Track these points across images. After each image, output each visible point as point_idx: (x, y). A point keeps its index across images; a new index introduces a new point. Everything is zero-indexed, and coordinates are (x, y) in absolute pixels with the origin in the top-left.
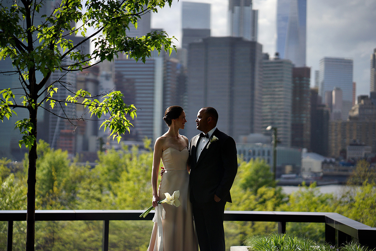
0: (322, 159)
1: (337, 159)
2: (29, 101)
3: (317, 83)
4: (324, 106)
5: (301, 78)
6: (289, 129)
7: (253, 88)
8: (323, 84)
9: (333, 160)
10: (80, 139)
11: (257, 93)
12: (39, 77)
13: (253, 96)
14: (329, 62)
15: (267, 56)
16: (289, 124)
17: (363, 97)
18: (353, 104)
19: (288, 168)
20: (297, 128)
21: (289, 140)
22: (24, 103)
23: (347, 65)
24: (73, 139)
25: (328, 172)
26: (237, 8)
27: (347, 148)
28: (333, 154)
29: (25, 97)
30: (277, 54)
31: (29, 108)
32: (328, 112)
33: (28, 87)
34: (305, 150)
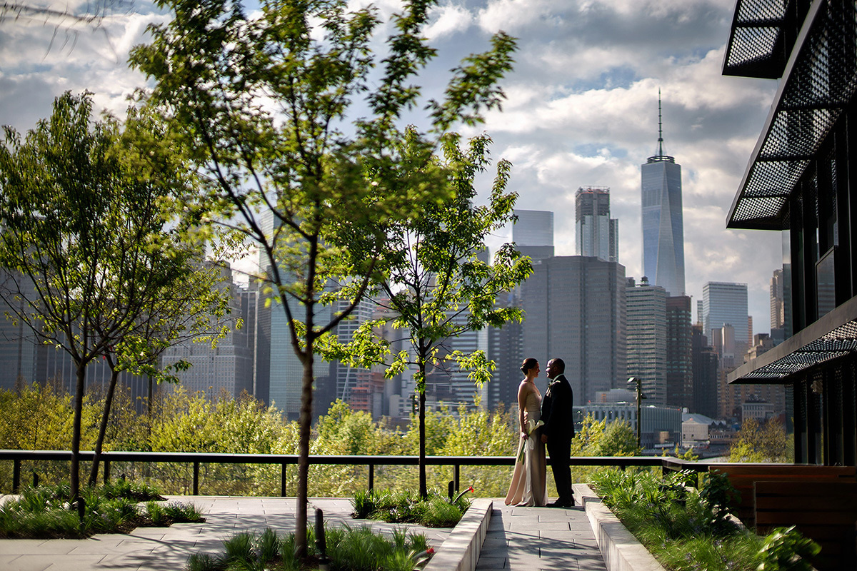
0: (709, 421)
1: (728, 422)
2: (420, 359)
3: (700, 317)
4: (710, 349)
5: (678, 311)
6: (664, 382)
7: (613, 327)
8: (708, 318)
9: (724, 422)
10: (377, 398)
11: (618, 331)
12: (426, 343)
13: (613, 336)
14: (716, 289)
15: (631, 281)
16: (664, 374)
17: (762, 336)
18: (749, 346)
19: (663, 435)
20: (674, 380)
21: (665, 397)
22: (416, 361)
23: (739, 292)
24: (369, 399)
25: (717, 439)
26: (588, 218)
27: (743, 405)
28: (723, 414)
29: (417, 357)
30: (644, 279)
31: (420, 364)
32: (715, 357)
33: (419, 349)
34: (685, 410)
